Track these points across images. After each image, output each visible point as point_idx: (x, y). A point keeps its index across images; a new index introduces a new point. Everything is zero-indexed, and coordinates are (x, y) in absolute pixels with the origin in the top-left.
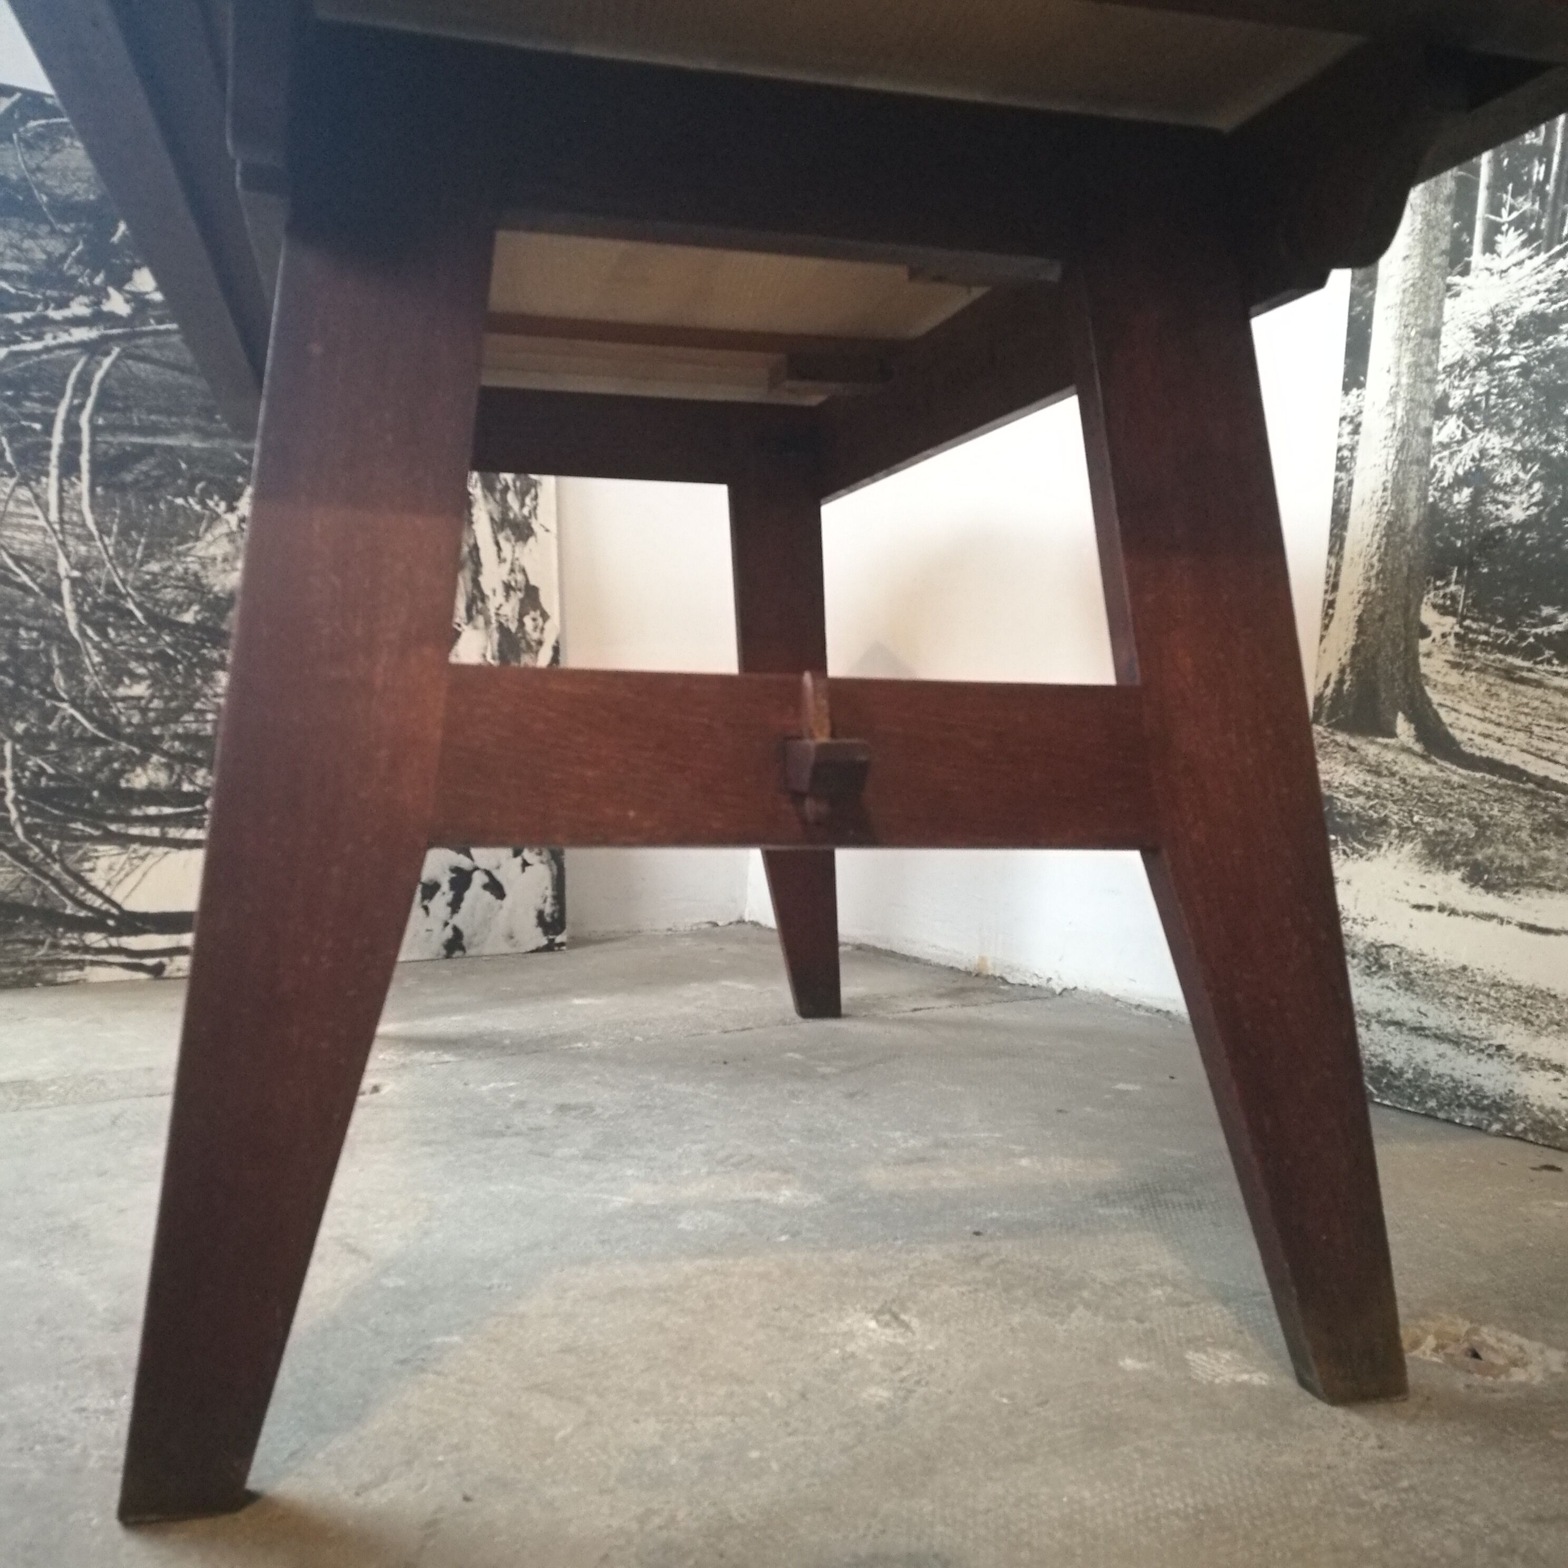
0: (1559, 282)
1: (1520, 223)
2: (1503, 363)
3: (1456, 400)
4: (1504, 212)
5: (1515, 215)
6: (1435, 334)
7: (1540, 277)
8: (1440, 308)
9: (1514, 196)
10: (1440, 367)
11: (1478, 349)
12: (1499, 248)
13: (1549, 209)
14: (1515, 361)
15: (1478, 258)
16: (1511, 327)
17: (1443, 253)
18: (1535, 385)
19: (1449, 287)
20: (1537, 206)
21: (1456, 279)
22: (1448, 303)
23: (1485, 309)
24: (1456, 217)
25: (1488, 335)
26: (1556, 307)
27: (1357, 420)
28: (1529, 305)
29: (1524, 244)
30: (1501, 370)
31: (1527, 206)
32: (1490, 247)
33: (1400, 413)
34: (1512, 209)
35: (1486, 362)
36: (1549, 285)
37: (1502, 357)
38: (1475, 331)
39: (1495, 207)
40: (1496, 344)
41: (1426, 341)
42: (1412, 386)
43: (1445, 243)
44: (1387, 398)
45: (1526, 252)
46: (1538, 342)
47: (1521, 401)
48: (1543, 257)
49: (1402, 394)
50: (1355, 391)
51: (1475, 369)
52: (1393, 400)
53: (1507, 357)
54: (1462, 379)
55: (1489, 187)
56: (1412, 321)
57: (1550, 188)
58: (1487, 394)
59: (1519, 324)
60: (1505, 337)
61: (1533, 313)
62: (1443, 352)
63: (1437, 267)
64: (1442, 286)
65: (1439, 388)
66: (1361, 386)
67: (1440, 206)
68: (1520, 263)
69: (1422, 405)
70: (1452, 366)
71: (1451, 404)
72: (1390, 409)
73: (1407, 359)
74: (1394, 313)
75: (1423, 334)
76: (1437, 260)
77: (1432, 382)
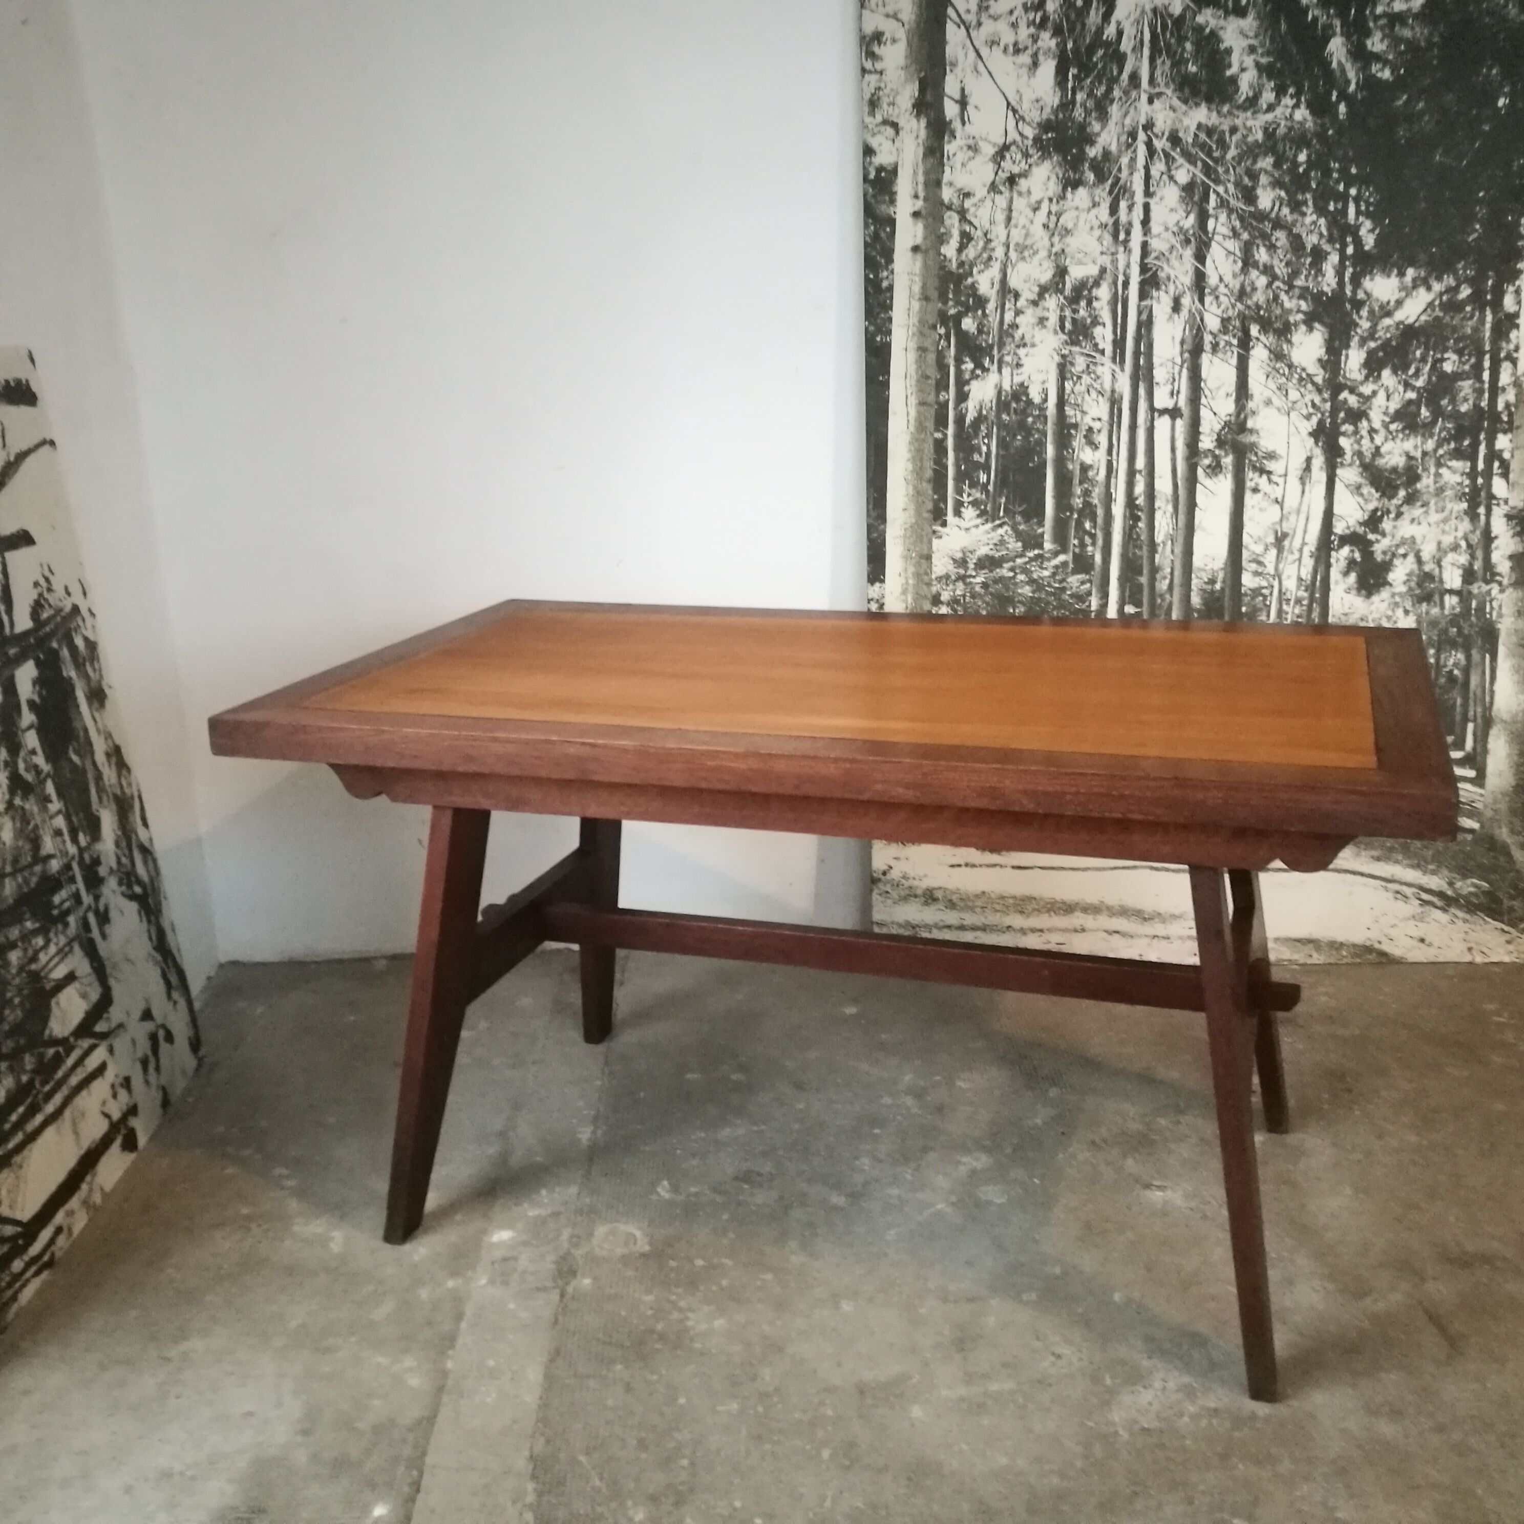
0: (1000, 541)
1: (975, 503)
2: (972, 580)
3: (945, 596)
4: (965, 496)
5: (971, 499)
6: (929, 558)
7: (989, 536)
8: (930, 542)
9: (970, 487)
10: (933, 577)
11: (956, 570)
12: (963, 515)
13: (991, 498)
14: (979, 580)
15: (950, 517)
16: (975, 561)
17: (929, 511)
18: (991, 594)
19: (934, 532)
20: (984, 496)
21: (938, 528)
22: (936, 542)
23: (958, 548)
24: (935, 491)
25: (962, 563)
26: (1000, 554)
27: (881, 601)
28: (984, 551)
29: (978, 516)
30: (971, 583)
31: (978, 495)
32: (958, 513)
33: (910, 600)
34: (969, 495)
35: (962, 578)
36: (995, 541)
37: (971, 576)
38: (953, 559)
39: (959, 491)
40: (966, 569)
41: (923, 561)
42: (916, 586)
43: (930, 505)
44: (900, 590)
45: (979, 521)
46: (991, 571)
47: (984, 602)
48: (989, 526)
49: (911, 589)
50: (878, 584)
51: (955, 581)
52: (904, 592)
53: (974, 577)
54: (947, 585)
55: (955, 479)
56: (912, 547)
57: (991, 488)
58: (964, 596)
59: (979, 559)
60: (971, 566)
61: (987, 556)
62: (934, 568)
63: (925, 519)
64: (930, 531)
65: (934, 589)
66: (883, 581)
67: (924, 484)
68: (977, 526)
69: (925, 597)
70: (941, 578)
71: (942, 598)
72: (903, 597)
73: (911, 569)
74: (900, 541)
75: (921, 557)
76: (926, 515)
77: (929, 584)
